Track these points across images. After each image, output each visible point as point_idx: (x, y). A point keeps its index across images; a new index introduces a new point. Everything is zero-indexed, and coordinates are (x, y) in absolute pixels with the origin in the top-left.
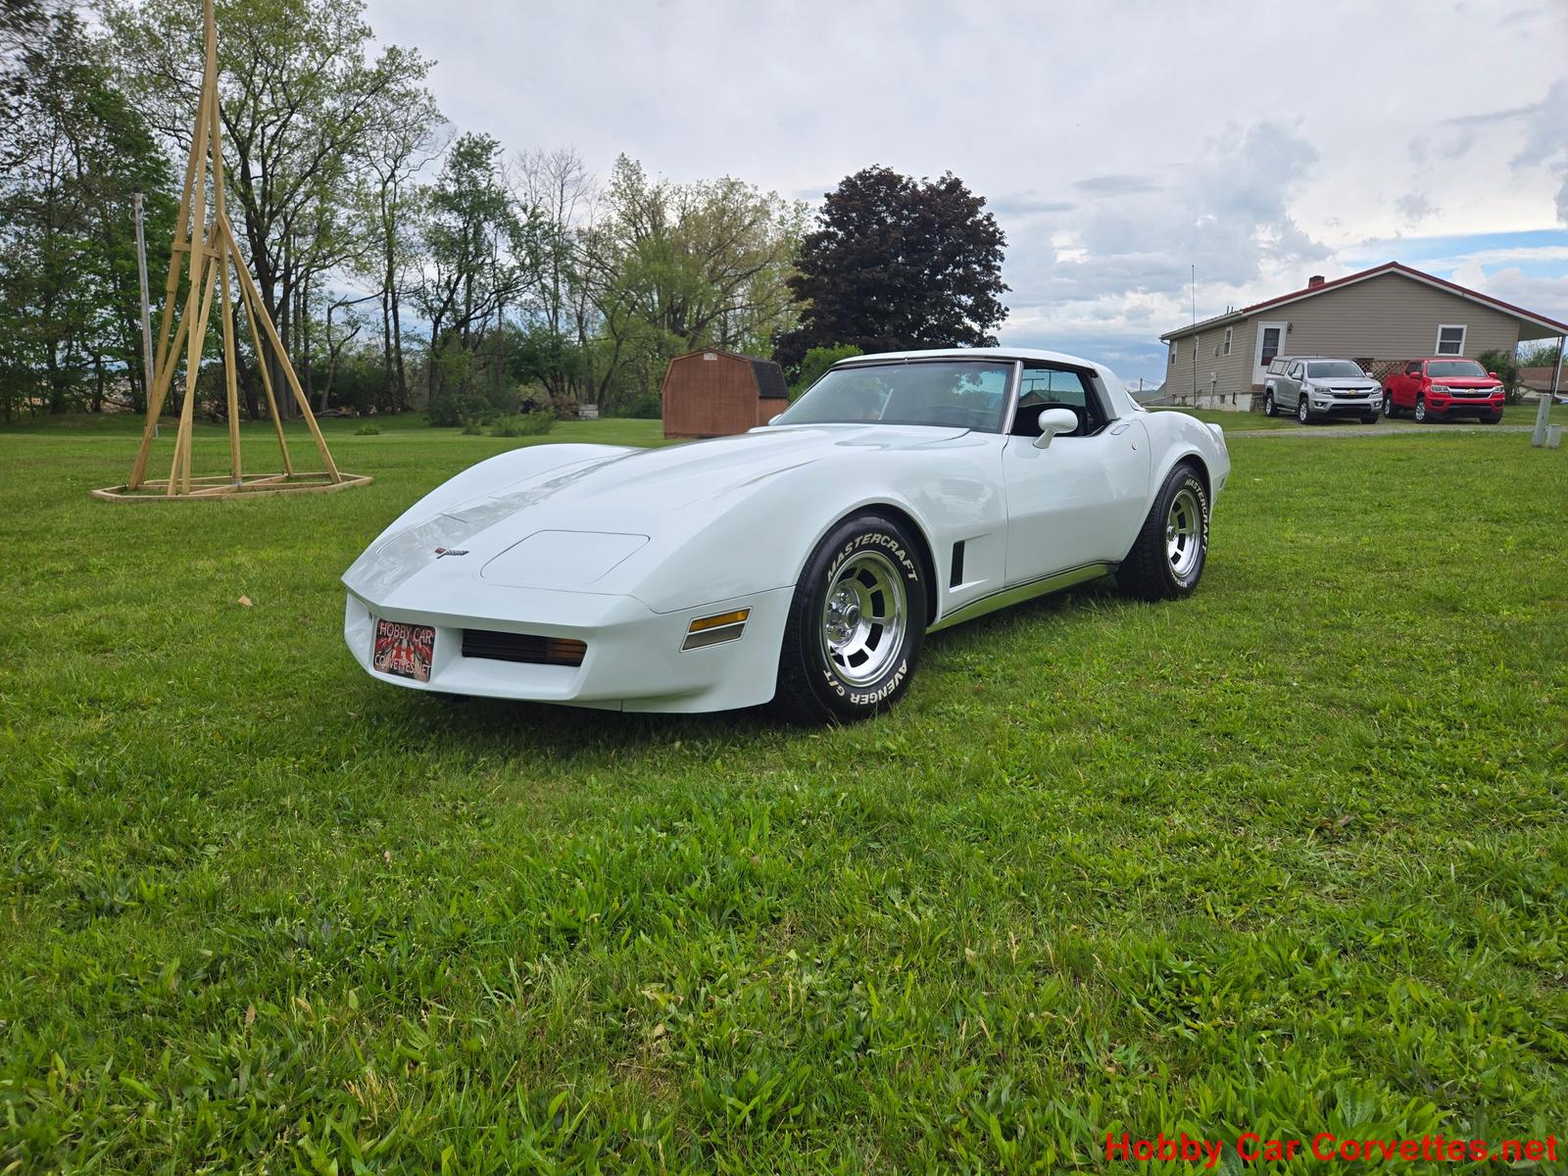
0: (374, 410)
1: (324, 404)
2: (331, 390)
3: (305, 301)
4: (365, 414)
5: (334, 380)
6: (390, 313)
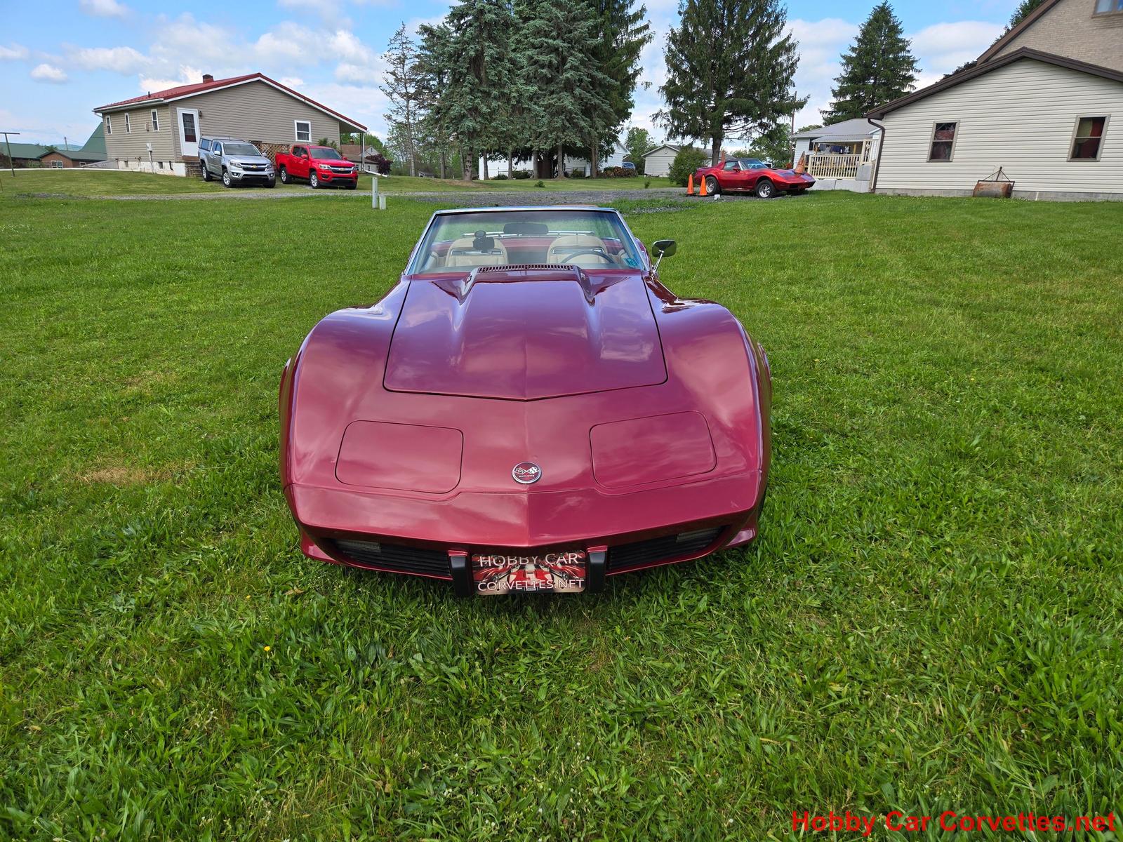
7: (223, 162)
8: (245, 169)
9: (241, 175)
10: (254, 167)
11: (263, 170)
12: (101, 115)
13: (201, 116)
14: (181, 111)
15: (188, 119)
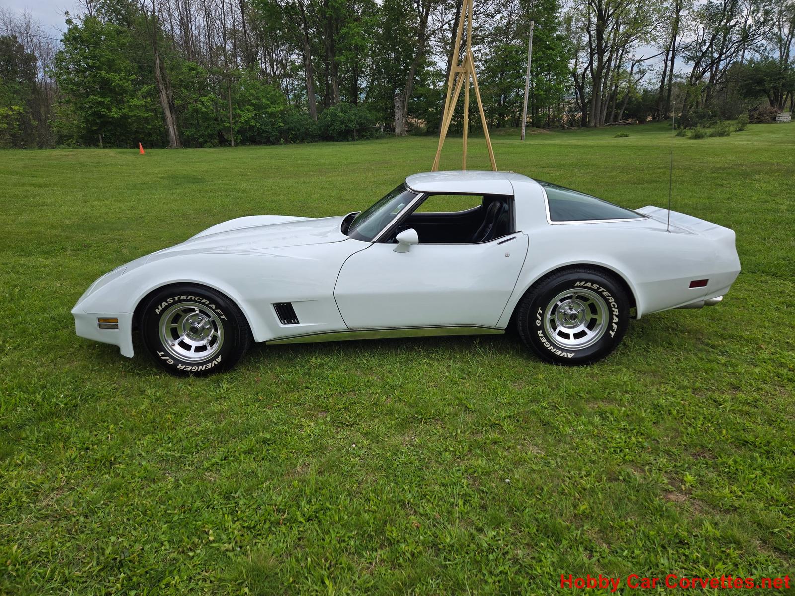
0: (650, 118)
1: (620, 117)
2: (625, 110)
3: (620, 62)
4: (643, 121)
5: (628, 104)
6: (669, 63)
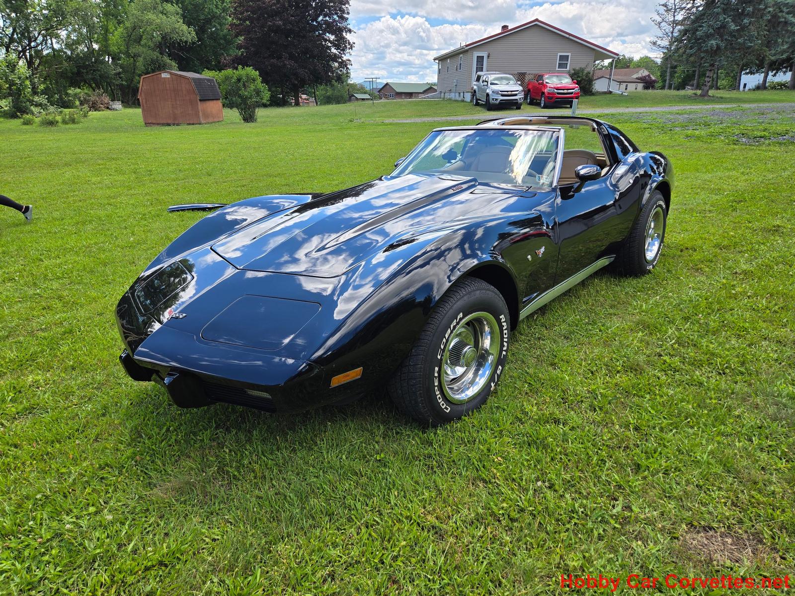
7: (488, 91)
8: (503, 95)
9: (499, 101)
10: (510, 93)
11: (516, 95)
12: (437, 61)
13: (488, 57)
14: (476, 54)
15: (480, 59)
